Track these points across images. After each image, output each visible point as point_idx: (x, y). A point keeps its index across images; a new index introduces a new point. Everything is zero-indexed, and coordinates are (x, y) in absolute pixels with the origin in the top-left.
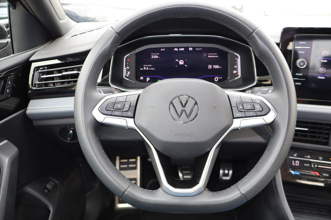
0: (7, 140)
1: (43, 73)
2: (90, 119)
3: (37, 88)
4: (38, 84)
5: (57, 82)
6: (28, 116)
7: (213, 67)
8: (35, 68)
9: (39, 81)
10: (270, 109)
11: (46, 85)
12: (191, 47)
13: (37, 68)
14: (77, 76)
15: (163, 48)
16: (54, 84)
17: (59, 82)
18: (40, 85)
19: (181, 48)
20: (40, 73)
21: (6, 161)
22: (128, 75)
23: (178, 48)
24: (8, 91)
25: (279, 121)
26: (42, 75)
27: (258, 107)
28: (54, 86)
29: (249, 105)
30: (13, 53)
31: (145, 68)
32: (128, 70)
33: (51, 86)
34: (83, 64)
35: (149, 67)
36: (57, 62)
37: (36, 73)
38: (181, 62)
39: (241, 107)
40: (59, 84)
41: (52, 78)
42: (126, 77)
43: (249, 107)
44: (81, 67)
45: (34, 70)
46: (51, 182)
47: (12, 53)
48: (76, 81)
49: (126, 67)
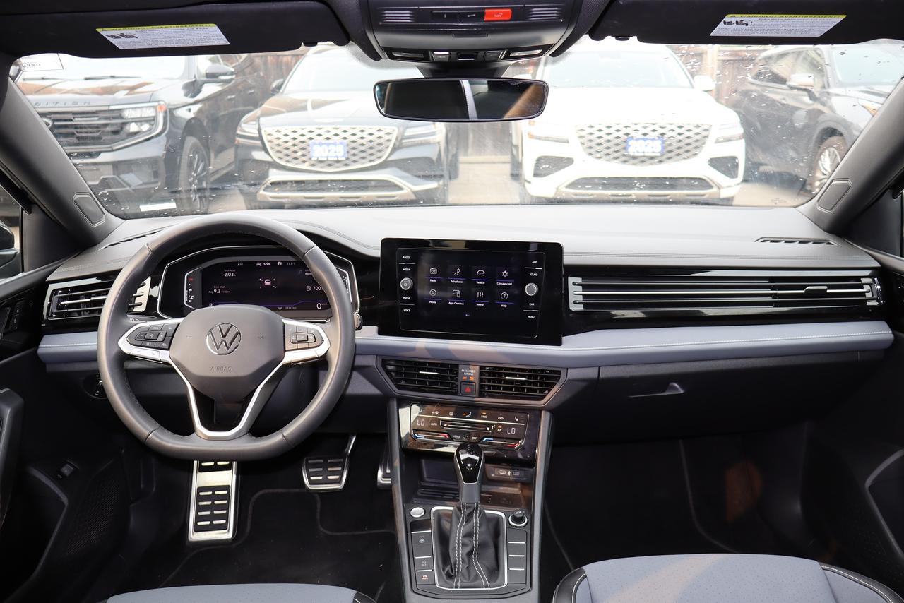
0: (9, 388)
1: (64, 299)
2: (115, 351)
3: (55, 318)
4: (56, 313)
5: (83, 311)
6: (40, 357)
7: (312, 288)
8: (53, 291)
9: (58, 309)
10: (323, 341)
11: (68, 314)
12: (280, 261)
13: (56, 291)
14: (103, 301)
15: (240, 263)
16: (79, 313)
17: (87, 311)
18: (59, 315)
19: (266, 262)
20: (59, 297)
21: (8, 412)
22: (190, 301)
23: (262, 262)
24: (15, 320)
25: (331, 352)
26: (63, 301)
27: (311, 338)
28: (80, 315)
29: (303, 335)
30: (23, 271)
31: (215, 291)
32: (190, 294)
33: (76, 316)
34: (110, 287)
35: (221, 289)
36: (94, 281)
37: (55, 298)
38: (267, 282)
39: (294, 338)
40: (87, 313)
41: (78, 305)
42: (188, 303)
43: (302, 338)
44: (109, 291)
45: (52, 294)
46: (67, 465)
47: (21, 270)
48: (100, 311)
49: (187, 289)
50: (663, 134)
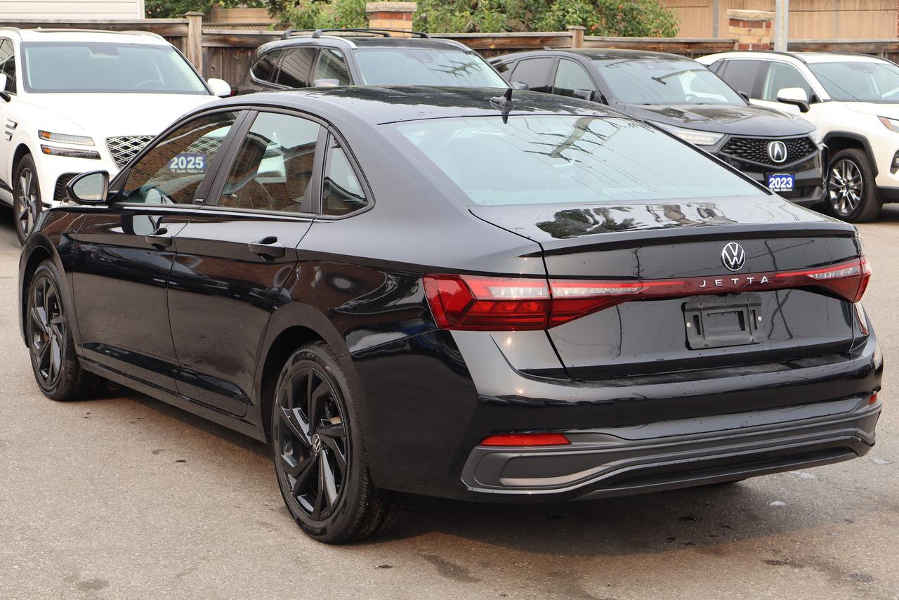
50: (204, 149)
